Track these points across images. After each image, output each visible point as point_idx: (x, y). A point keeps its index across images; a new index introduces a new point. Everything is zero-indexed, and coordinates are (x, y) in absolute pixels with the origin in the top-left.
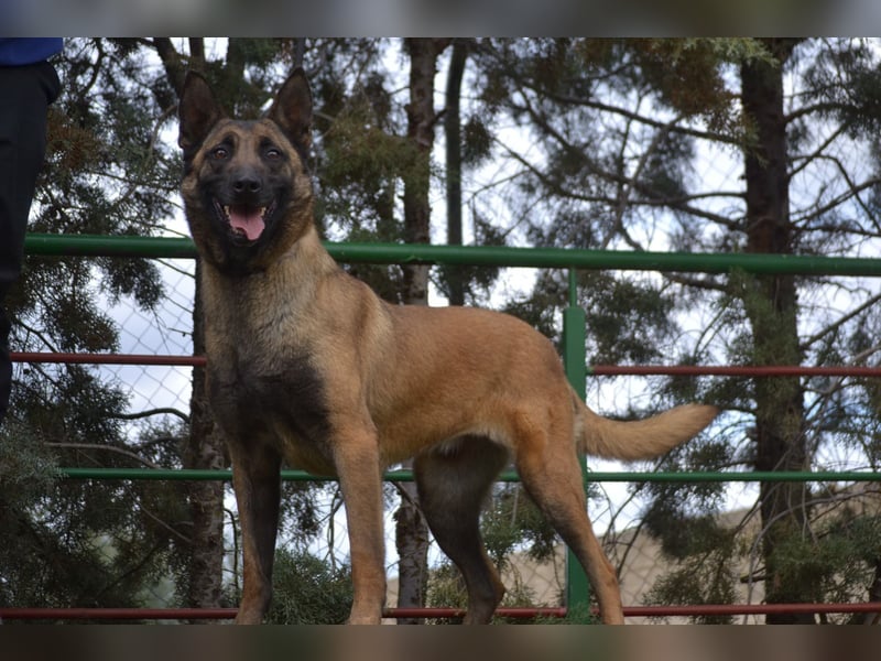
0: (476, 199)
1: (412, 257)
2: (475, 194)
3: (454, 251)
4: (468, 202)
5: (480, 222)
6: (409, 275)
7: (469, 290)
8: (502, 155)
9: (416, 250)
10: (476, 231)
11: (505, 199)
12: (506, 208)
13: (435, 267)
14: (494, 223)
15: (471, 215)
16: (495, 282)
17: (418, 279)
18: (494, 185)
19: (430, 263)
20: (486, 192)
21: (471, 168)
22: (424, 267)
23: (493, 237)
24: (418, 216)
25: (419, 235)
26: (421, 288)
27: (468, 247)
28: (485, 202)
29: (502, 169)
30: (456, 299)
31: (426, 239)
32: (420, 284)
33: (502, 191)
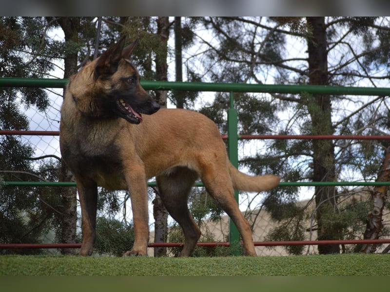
0: (188, 61)
1: (160, 87)
2: (188, 59)
3: (179, 84)
4: (185, 63)
5: (190, 72)
6: (158, 95)
7: (185, 102)
8: (200, 42)
9: (161, 84)
10: (188, 75)
11: (201, 62)
12: (202, 65)
13: (170, 92)
14: (196, 72)
15: (186, 69)
16: (197, 99)
17: (162, 97)
18: (196, 55)
19: (168, 90)
20: (192, 58)
21: (186, 48)
22: (165, 92)
23: (195, 78)
24: (162, 69)
25: (163, 77)
26: (164, 101)
27: (185, 82)
28: (192, 63)
29: (200, 48)
30: (180, 106)
31: (166, 79)
32: (163, 99)
33: (200, 58)
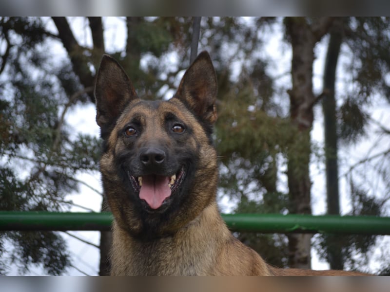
0: (353, 172)
1: (296, 227)
2: (352, 168)
3: (333, 221)
4: (346, 175)
5: (357, 194)
6: (293, 243)
7: (348, 255)
8: (377, 132)
9: (298, 220)
10: (353, 200)
11: (379, 172)
12: (381, 178)
13: (317, 235)
14: (370, 194)
15: (349, 188)
16: (373, 248)
17: (301, 246)
18: (370, 160)
19: (313, 232)
20: (361, 166)
21: (347, 143)
22: (307, 236)
23: (370, 207)
24: (301, 189)
25: (302, 206)
26: (304, 255)
27: (347, 217)
28: (361, 174)
29: (376, 145)
30: (336, 263)
31: (308, 210)
32: (304, 251)
33: (377, 165)
